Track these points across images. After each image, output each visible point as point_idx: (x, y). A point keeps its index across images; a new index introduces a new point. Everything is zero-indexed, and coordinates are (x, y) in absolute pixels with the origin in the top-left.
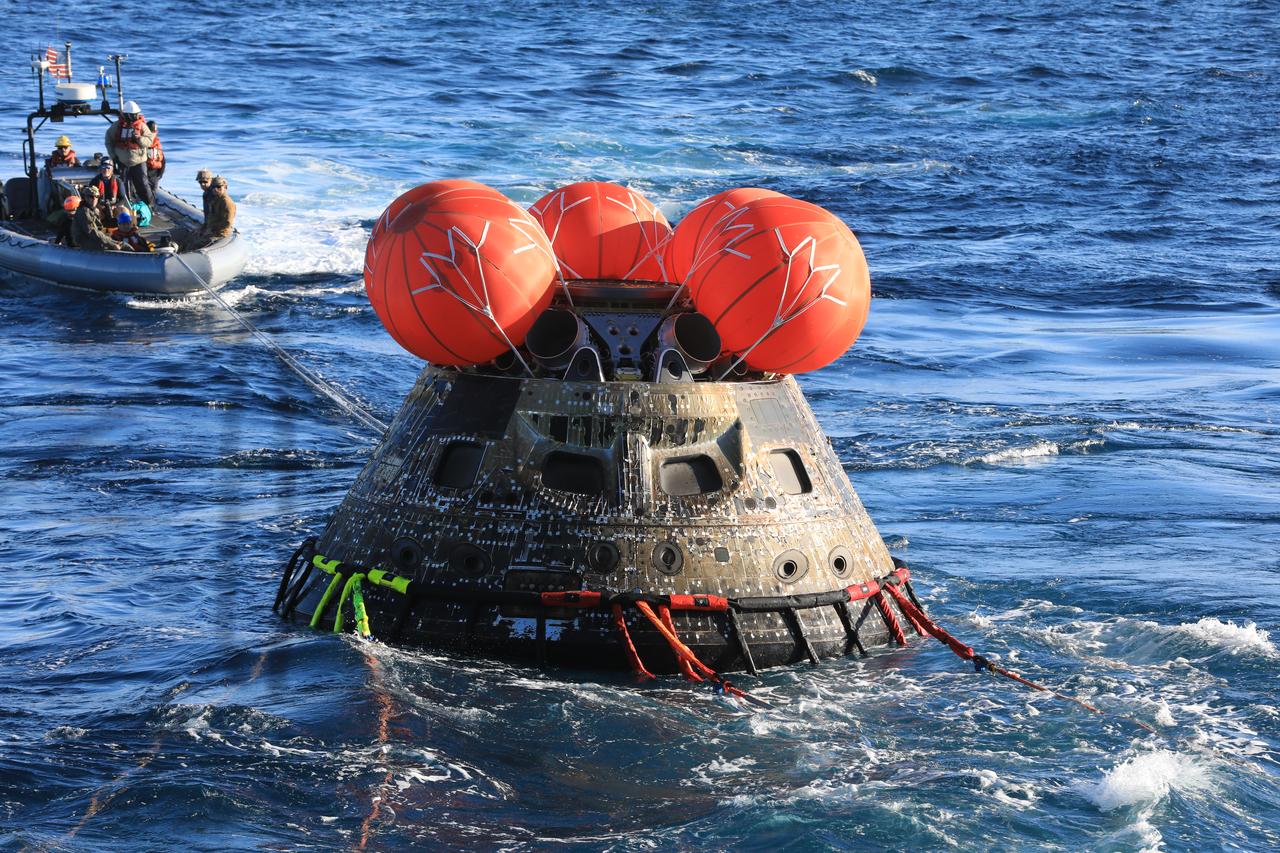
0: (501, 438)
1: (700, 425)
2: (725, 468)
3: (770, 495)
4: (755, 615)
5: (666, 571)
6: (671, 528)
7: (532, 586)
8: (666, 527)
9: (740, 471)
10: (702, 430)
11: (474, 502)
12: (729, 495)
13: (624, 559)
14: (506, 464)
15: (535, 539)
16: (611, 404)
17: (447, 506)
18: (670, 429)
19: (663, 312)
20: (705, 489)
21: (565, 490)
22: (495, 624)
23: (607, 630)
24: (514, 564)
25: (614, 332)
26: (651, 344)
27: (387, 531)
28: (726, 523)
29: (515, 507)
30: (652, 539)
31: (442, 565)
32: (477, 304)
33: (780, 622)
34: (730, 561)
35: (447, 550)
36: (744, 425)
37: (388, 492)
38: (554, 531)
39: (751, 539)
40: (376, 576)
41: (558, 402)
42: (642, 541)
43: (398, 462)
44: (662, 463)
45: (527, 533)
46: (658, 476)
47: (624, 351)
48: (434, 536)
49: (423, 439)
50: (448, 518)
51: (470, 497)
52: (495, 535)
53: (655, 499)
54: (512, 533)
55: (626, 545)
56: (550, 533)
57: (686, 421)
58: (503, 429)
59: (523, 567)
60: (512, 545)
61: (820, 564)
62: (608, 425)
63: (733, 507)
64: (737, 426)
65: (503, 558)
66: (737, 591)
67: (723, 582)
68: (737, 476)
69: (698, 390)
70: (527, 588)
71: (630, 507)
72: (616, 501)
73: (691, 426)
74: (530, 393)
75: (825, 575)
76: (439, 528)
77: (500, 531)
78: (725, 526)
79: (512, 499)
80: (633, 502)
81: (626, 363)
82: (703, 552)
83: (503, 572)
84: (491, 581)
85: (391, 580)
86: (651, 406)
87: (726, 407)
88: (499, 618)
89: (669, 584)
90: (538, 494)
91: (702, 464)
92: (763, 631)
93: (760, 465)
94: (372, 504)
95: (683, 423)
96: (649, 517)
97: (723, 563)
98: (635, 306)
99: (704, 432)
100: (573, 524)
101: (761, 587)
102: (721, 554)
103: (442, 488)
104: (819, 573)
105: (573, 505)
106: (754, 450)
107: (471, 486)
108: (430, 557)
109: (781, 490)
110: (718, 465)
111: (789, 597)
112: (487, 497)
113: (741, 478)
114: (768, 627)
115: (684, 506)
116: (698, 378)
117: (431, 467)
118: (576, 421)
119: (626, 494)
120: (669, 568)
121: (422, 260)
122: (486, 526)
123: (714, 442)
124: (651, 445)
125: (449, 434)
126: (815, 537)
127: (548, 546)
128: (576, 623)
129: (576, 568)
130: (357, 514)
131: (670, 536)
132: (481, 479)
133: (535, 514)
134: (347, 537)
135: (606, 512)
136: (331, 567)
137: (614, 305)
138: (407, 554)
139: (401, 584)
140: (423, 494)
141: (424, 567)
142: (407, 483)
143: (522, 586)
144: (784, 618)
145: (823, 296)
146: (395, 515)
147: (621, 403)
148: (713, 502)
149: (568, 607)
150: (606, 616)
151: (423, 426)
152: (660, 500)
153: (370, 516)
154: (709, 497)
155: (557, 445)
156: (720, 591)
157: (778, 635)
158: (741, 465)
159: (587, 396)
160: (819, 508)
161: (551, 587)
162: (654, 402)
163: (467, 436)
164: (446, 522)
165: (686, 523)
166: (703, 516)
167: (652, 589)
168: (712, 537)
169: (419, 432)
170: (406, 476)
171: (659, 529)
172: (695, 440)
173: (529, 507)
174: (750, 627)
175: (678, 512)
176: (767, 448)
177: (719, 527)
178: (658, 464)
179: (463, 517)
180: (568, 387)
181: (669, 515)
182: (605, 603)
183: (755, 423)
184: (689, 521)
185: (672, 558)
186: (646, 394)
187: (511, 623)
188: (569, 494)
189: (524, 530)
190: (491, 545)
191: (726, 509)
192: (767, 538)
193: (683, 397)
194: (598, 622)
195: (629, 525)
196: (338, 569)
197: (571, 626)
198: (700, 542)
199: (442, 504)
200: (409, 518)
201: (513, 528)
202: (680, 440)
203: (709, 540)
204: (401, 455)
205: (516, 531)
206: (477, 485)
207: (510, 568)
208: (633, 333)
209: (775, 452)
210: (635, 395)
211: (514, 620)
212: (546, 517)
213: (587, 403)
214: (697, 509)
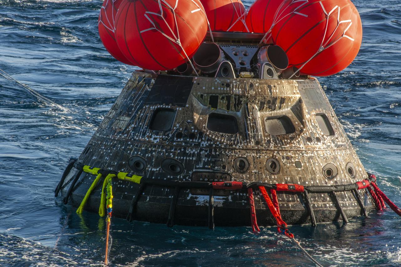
0: (184, 106)
1: (283, 100)
2: (296, 122)
3: (318, 136)
4: (316, 195)
5: (272, 172)
6: (274, 151)
7: (206, 179)
8: (271, 150)
9: (303, 123)
10: (284, 103)
11: (173, 138)
12: (299, 135)
13: (252, 166)
14: (188, 119)
15: (206, 156)
16: (240, 90)
17: (158, 140)
18: (269, 102)
19: (258, 45)
20: (288, 132)
21: (219, 131)
22: (188, 198)
23: (246, 202)
24: (196, 168)
25: (236, 55)
26: (255, 60)
27: (125, 153)
28: (299, 149)
29: (194, 140)
30: (264, 157)
31: (158, 169)
32: (173, 38)
33: (328, 199)
34: (303, 168)
35: (160, 162)
36: (303, 100)
37: (123, 134)
38: (216, 151)
39: (311, 157)
40: (122, 175)
41: (213, 88)
42: (260, 157)
43: (127, 119)
44: (265, 119)
45: (201, 153)
46: (265, 126)
47: (242, 64)
48: (152, 155)
49: (141, 108)
50: (159, 146)
51: (170, 135)
52: (184, 154)
53: (265, 136)
54: (194, 153)
55: (252, 160)
56: (213, 153)
57: (276, 98)
58: (185, 101)
59: (201, 170)
60: (194, 159)
61: (343, 171)
62: (239, 99)
63: (302, 141)
64: (300, 101)
65: (189, 165)
66: (307, 183)
67: (300, 178)
68: (302, 126)
69: (281, 82)
70: (203, 180)
71: (253, 140)
72: (246, 137)
73: (278, 101)
74: (198, 84)
75: (345, 176)
76: (155, 151)
77: (187, 152)
78: (299, 151)
79: (192, 136)
80: (254, 137)
81: (244, 70)
82: (290, 163)
83: (190, 173)
84: (184, 177)
85: (131, 176)
86: (260, 90)
87: (295, 91)
88: (190, 195)
89: (275, 179)
90: (206, 134)
91: (284, 119)
92: (321, 204)
93: (312, 121)
94: (114, 140)
95: (275, 99)
96: (262, 146)
97: (299, 169)
98: (243, 42)
99: (284, 104)
100: (225, 149)
101: (318, 181)
102: (298, 164)
103: (154, 131)
104: (343, 176)
105: (224, 139)
106: (309, 113)
107: (170, 130)
108: (151, 165)
109: (322, 133)
110: (292, 120)
111: (332, 186)
112: (179, 135)
113: (304, 127)
114: (323, 201)
115: (279, 140)
116: (280, 77)
117: (147, 121)
118: (223, 98)
119: (251, 134)
120: (274, 171)
121: (145, 15)
122: (180, 149)
123: (289, 109)
124: (260, 110)
125: (156, 104)
126: (339, 157)
127: (213, 160)
128: (230, 197)
129: (228, 170)
130: (105, 146)
131: (273, 155)
132: (176, 127)
133: (205, 144)
134: (102, 157)
135: (241, 143)
136: (95, 171)
137: (233, 42)
138: (137, 164)
139: (136, 179)
140: (144, 134)
141: (148, 170)
142: (134, 129)
143: (201, 179)
144: (330, 197)
145: (344, 36)
146: (129, 145)
147: (246, 89)
148: (292, 138)
149: (226, 190)
150: (245, 194)
151: (140, 101)
152: (267, 137)
153: (114, 146)
154: (290, 136)
155: (213, 110)
156: (299, 183)
157: (328, 205)
158: (304, 120)
159: (228, 85)
160: (339, 143)
161: (216, 180)
162: (261, 88)
163: (166, 105)
164: (158, 148)
165: (280, 149)
166: (288, 145)
167: (266, 181)
168: (293, 156)
169: (138, 104)
170: (133, 126)
171: (268, 152)
172: (280, 108)
173: (202, 140)
174: (315, 201)
175: (276, 143)
176: (314, 113)
177: (296, 151)
178: (263, 119)
179: (167, 145)
180: (218, 81)
181: (272, 145)
182: (244, 188)
183: (307, 100)
184: (282, 148)
185: (274, 166)
186: (257, 85)
187: (196, 198)
188: (221, 134)
189: (200, 151)
190: (183, 159)
191: (299, 142)
192: (319, 157)
193: (275, 86)
194: (241, 198)
195: (252, 150)
196: (99, 172)
197: (227, 199)
198: (288, 158)
199: (156, 139)
200: (137, 146)
201: (194, 150)
202: (273, 107)
203: (292, 157)
204: (129, 115)
205: (196, 152)
206: (173, 130)
207: (194, 170)
208: (245, 55)
209: (317, 115)
210: (251, 86)
211: (198, 196)
212: (211, 145)
213: (228, 89)
214: (285, 142)
